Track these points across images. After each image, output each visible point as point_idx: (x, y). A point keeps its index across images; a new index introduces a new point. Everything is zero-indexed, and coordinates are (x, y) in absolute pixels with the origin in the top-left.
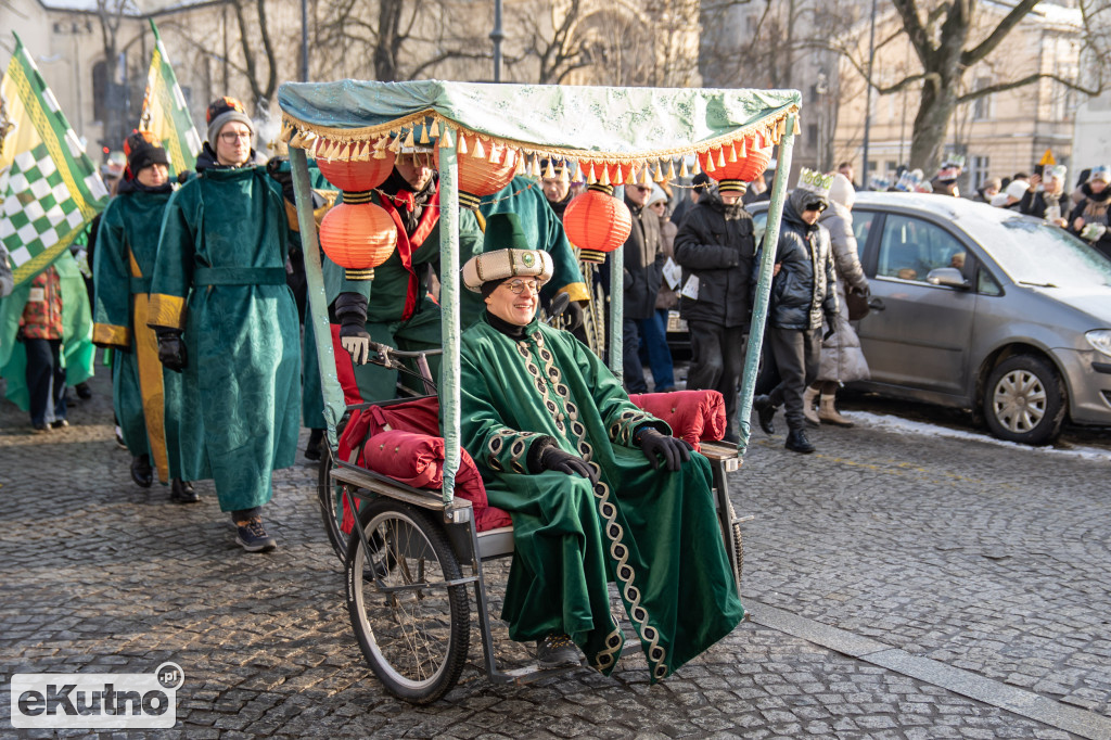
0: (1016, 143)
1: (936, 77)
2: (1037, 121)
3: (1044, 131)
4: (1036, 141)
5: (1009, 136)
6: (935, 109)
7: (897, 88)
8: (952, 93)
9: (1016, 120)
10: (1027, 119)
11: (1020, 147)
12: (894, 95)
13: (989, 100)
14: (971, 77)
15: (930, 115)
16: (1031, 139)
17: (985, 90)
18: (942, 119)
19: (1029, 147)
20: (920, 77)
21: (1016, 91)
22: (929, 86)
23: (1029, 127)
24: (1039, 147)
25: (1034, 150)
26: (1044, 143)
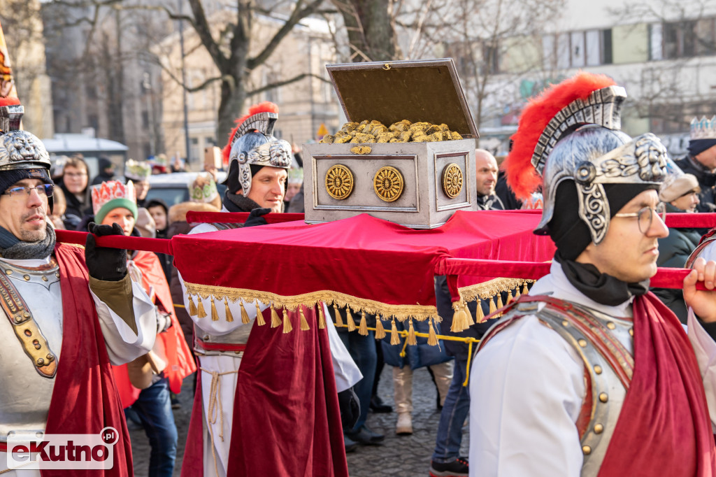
0: (299, 119)
1: (229, 78)
2: (312, 102)
3: (318, 110)
4: (314, 117)
5: (294, 114)
6: (232, 102)
7: (202, 87)
8: (243, 89)
9: (298, 102)
10: (305, 102)
11: (303, 122)
12: (201, 93)
13: (276, 94)
14: (258, 77)
15: (229, 107)
16: (309, 116)
17: (272, 86)
18: (237, 109)
19: (309, 122)
20: (217, 79)
21: (292, 86)
22: (225, 86)
23: (307, 108)
24: (316, 121)
25: (313, 124)
26: (319, 119)
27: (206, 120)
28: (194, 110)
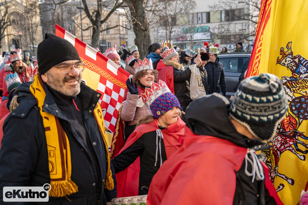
0: (116, 39)
1: (95, 26)
2: (120, 34)
3: (122, 36)
4: (120, 38)
5: (114, 38)
6: (96, 34)
7: (87, 29)
8: (99, 30)
9: (116, 34)
10: (118, 34)
11: (117, 40)
12: (87, 31)
13: (109, 31)
14: (104, 26)
15: (95, 35)
16: (119, 38)
17: (108, 29)
18: (98, 36)
19: (119, 40)
20: (92, 27)
21: (114, 29)
22: (94, 29)
23: (118, 36)
24: (121, 40)
25: (120, 41)
26: (122, 39)
27: (88, 39)
28: (85, 36)
